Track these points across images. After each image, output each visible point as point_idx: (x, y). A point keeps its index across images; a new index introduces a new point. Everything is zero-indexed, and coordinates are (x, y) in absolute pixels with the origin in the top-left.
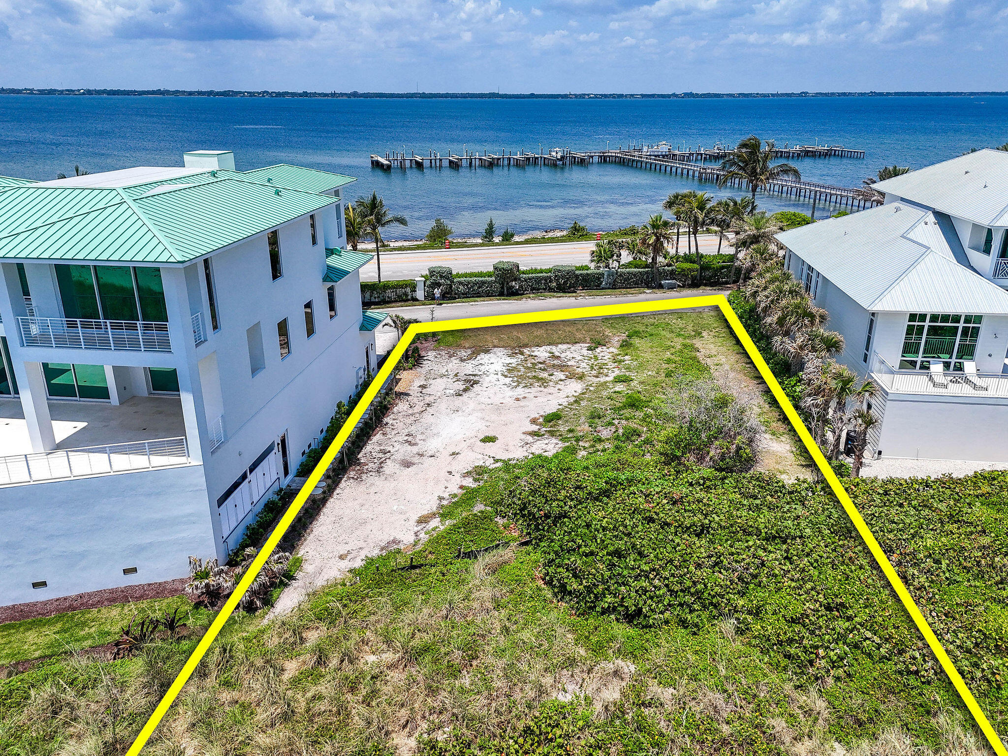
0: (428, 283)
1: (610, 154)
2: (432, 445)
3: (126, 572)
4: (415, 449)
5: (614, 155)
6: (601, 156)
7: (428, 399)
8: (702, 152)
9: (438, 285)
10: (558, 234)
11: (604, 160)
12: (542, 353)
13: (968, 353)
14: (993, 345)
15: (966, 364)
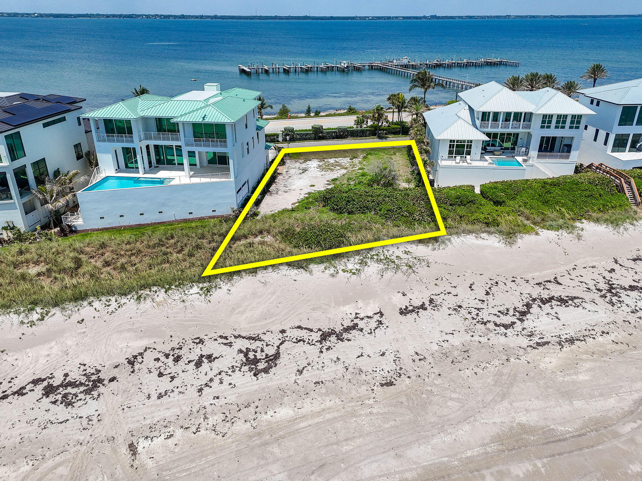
0: (284, 134)
1: (375, 64)
2: (293, 187)
3: (213, 211)
4: (287, 188)
5: (377, 65)
6: (370, 66)
7: (289, 175)
8: (427, 63)
9: (288, 135)
10: (342, 111)
11: (371, 68)
12: (332, 161)
13: (469, 153)
14: (476, 150)
15: (468, 157)
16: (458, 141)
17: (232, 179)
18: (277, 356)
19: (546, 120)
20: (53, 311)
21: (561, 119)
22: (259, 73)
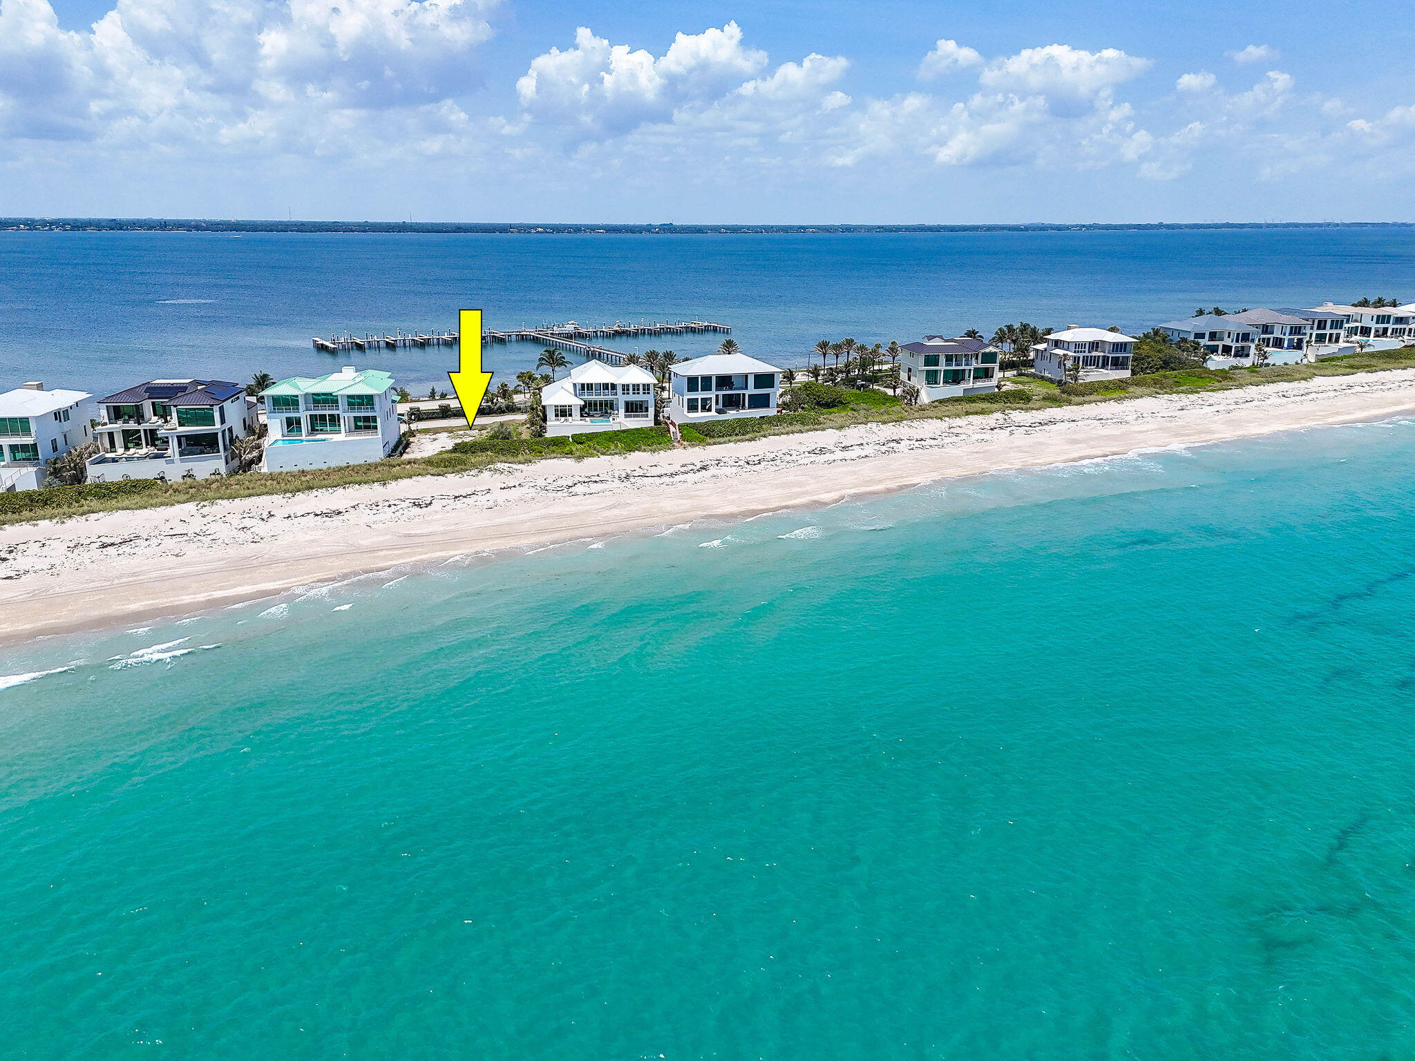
1: (525, 333)
4: (423, 449)
5: (528, 333)
6: (518, 335)
11: (523, 339)
12: (460, 432)
13: (570, 415)
14: (576, 413)
15: (570, 418)
16: (560, 406)
17: (380, 436)
18: (431, 503)
19: (625, 388)
20: (297, 493)
21: (636, 387)
22: (349, 349)
